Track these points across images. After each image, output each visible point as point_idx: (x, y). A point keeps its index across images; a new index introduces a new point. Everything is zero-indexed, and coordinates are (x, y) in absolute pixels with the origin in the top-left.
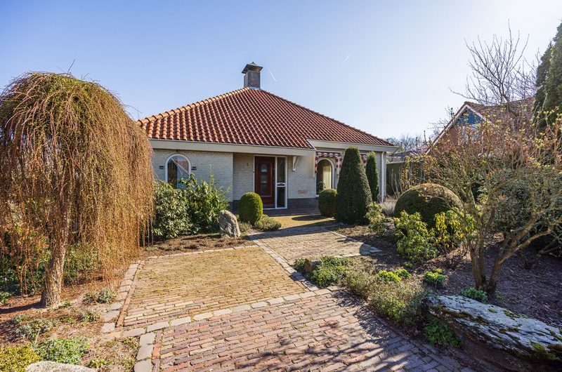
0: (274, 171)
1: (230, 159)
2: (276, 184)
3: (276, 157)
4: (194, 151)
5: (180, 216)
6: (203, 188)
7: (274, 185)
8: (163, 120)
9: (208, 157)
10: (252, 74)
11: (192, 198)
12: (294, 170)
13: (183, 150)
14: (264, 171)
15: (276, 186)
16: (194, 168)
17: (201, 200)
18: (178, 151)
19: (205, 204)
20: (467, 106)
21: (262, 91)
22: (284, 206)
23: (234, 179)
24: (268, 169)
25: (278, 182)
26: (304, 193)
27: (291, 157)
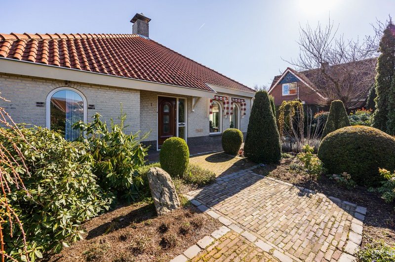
0: (175, 111)
1: (137, 97)
2: (178, 123)
3: (178, 98)
7: (176, 124)
8: (41, 43)
10: (141, 24)
12: (193, 110)
14: (167, 111)
15: (178, 126)
16: (91, 107)
18: (67, 83)
20: (289, 70)
21: (151, 40)
24: (170, 110)
25: (179, 122)
26: (200, 131)
27: (190, 98)
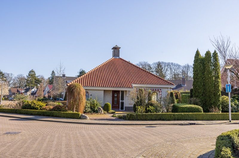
1: (103, 92)
4: (91, 90)
5: (89, 108)
6: (94, 101)
7: (119, 101)
9: (96, 91)
11: (91, 103)
12: (127, 95)
13: (88, 90)
16: (91, 95)
17: (94, 104)
19: (94, 105)
21: (120, 59)
22: (123, 109)
23: (104, 98)
24: (117, 95)
25: (121, 100)
26: (131, 104)
27: (126, 91)
